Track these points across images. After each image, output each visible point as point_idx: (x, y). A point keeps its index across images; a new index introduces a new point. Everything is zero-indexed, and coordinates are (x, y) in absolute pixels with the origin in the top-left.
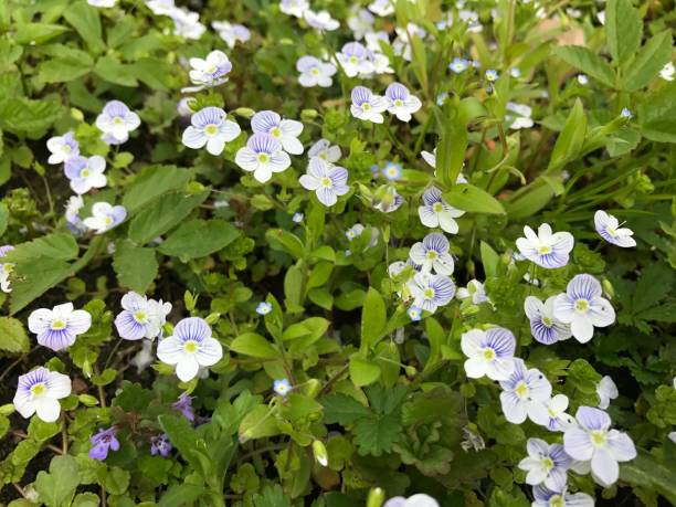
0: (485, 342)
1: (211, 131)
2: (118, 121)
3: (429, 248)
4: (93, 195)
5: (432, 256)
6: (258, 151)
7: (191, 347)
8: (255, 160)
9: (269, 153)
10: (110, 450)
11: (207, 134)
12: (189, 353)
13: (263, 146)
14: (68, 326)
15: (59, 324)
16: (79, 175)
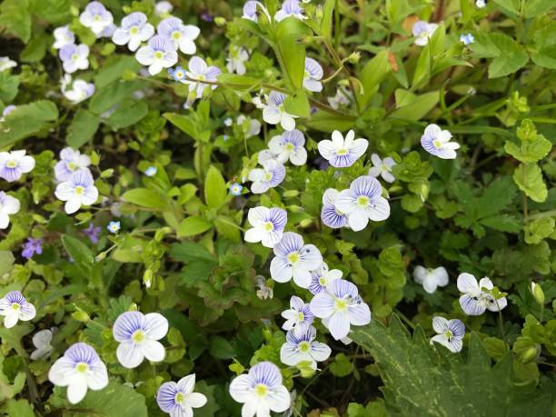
0: (268, 217)
1: (135, 31)
2: (97, 18)
3: (287, 141)
4: (77, 74)
5: (289, 147)
6: (156, 50)
7: (79, 191)
8: (152, 57)
9: (164, 51)
10: (35, 252)
11: (131, 34)
12: (76, 194)
13: (161, 45)
14: (18, 166)
15: (12, 164)
16: (70, 58)
